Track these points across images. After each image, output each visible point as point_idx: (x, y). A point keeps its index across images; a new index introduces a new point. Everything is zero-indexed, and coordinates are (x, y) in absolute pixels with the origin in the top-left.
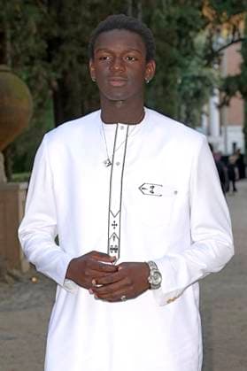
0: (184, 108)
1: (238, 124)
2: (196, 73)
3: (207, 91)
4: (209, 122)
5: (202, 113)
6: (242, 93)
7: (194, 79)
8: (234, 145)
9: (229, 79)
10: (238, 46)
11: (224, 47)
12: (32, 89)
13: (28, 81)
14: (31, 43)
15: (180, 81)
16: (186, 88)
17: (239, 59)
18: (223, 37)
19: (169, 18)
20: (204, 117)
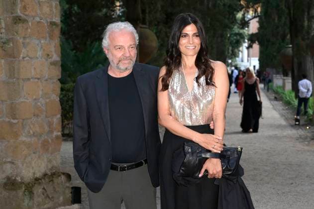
0: (230, 48)
1: (256, 57)
2: (237, 32)
3: (242, 41)
4: (242, 55)
5: (239, 51)
6: (258, 42)
7: (236, 34)
8: (254, 67)
9: (253, 35)
10: (257, 19)
11: (251, 19)
12: (158, 37)
13: (156, 33)
14: (158, 15)
15: (229, 35)
16: (232, 39)
17: (257, 25)
18: (251, 14)
19: (224, 5)
20: (240, 53)
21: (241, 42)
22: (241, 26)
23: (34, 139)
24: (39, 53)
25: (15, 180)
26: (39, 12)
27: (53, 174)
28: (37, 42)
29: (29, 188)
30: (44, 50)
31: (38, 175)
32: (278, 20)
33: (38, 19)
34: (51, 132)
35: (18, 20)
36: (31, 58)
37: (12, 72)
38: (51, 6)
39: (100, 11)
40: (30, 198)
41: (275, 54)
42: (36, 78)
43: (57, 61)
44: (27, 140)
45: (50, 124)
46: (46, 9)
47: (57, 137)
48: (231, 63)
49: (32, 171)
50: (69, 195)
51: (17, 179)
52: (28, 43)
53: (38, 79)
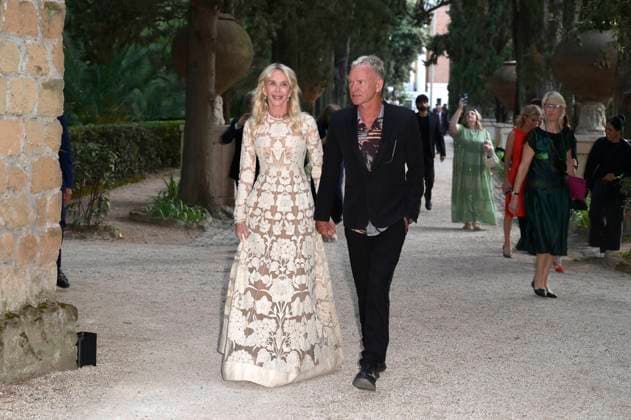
0: (393, 63)
1: (443, 82)
2: (407, 32)
3: (416, 49)
4: (416, 78)
5: (410, 69)
6: (448, 53)
7: (405, 36)
9: (437, 38)
10: (447, 8)
11: (435, 8)
12: (252, 39)
15: (390, 38)
16: (397, 45)
17: (447, 19)
20: (411, 73)
21: (413, 52)
22: (415, 21)
32: (490, 10)
41: (481, 76)
48: (393, 93)
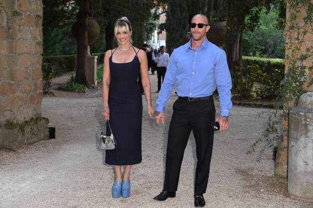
0: (146, 33)
1: (164, 40)
2: (151, 22)
4: (154, 39)
5: (152, 35)
6: (166, 30)
7: (150, 24)
9: (162, 24)
10: (165, 14)
11: (161, 14)
13: (99, 22)
14: (100, 10)
15: (145, 25)
16: (147, 27)
17: (165, 18)
18: (160, 10)
19: (143, 4)
20: (153, 37)
21: (153, 29)
22: (154, 19)
23: (25, 95)
24: (29, 36)
25: (13, 122)
26: (29, 8)
27: (37, 119)
28: (28, 28)
29: (22, 128)
30: (32, 34)
31: (27, 119)
32: (181, 15)
33: (28, 13)
34: (36, 90)
35: (15, 13)
36: (24, 40)
37: (11, 49)
38: (37, 4)
39: (58, 7)
40: (23, 134)
41: (178, 38)
42: (27, 53)
43: (41, 42)
44: (20, 95)
45: (35, 85)
46: (34, 7)
47: (40, 93)
49: (23, 116)
50: (47, 133)
51: (14, 121)
52: (22, 30)
53: (28, 54)
